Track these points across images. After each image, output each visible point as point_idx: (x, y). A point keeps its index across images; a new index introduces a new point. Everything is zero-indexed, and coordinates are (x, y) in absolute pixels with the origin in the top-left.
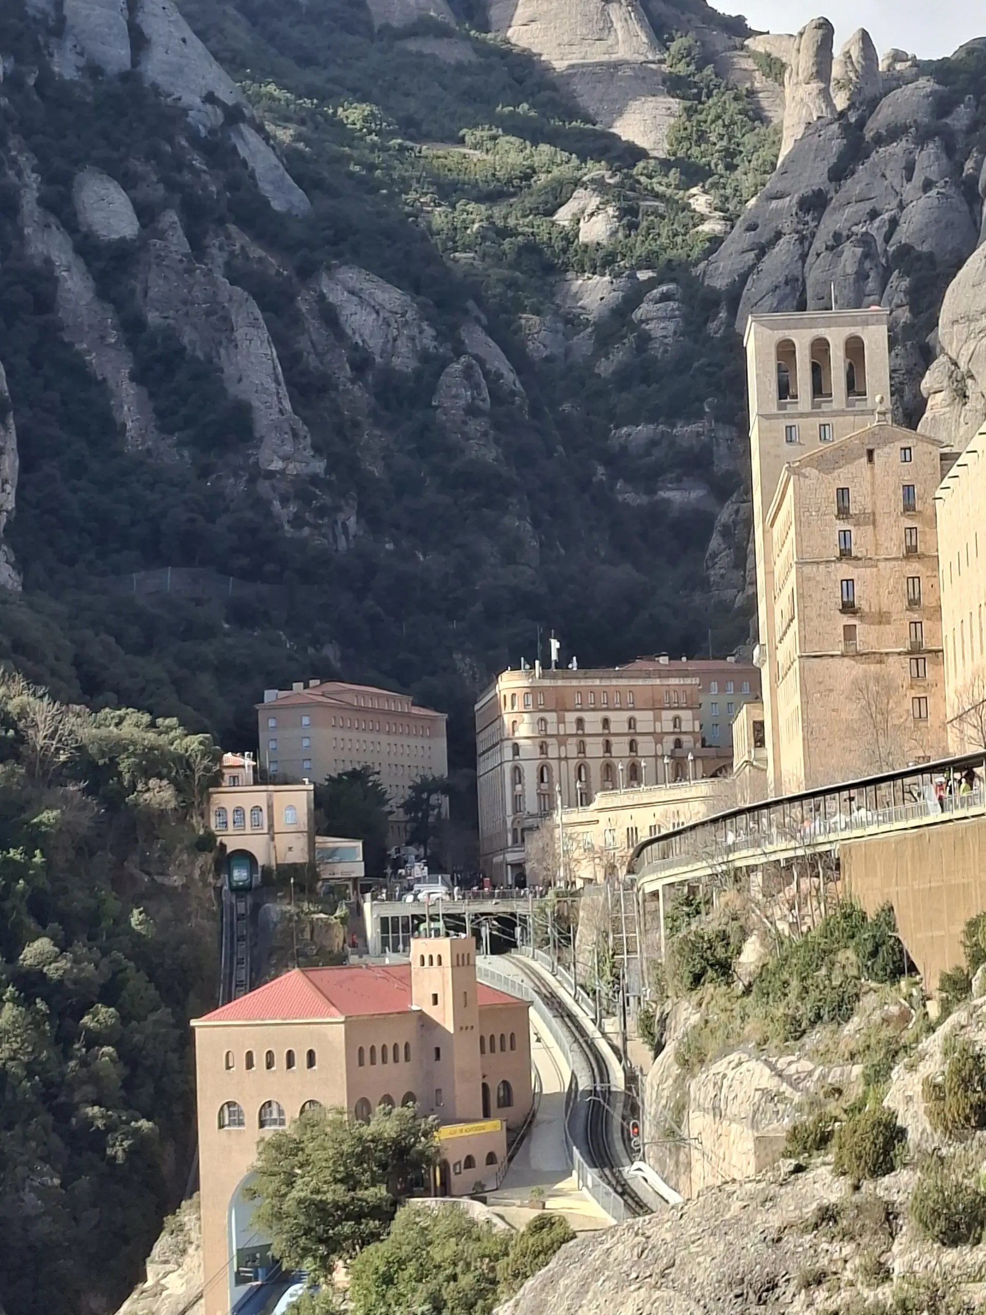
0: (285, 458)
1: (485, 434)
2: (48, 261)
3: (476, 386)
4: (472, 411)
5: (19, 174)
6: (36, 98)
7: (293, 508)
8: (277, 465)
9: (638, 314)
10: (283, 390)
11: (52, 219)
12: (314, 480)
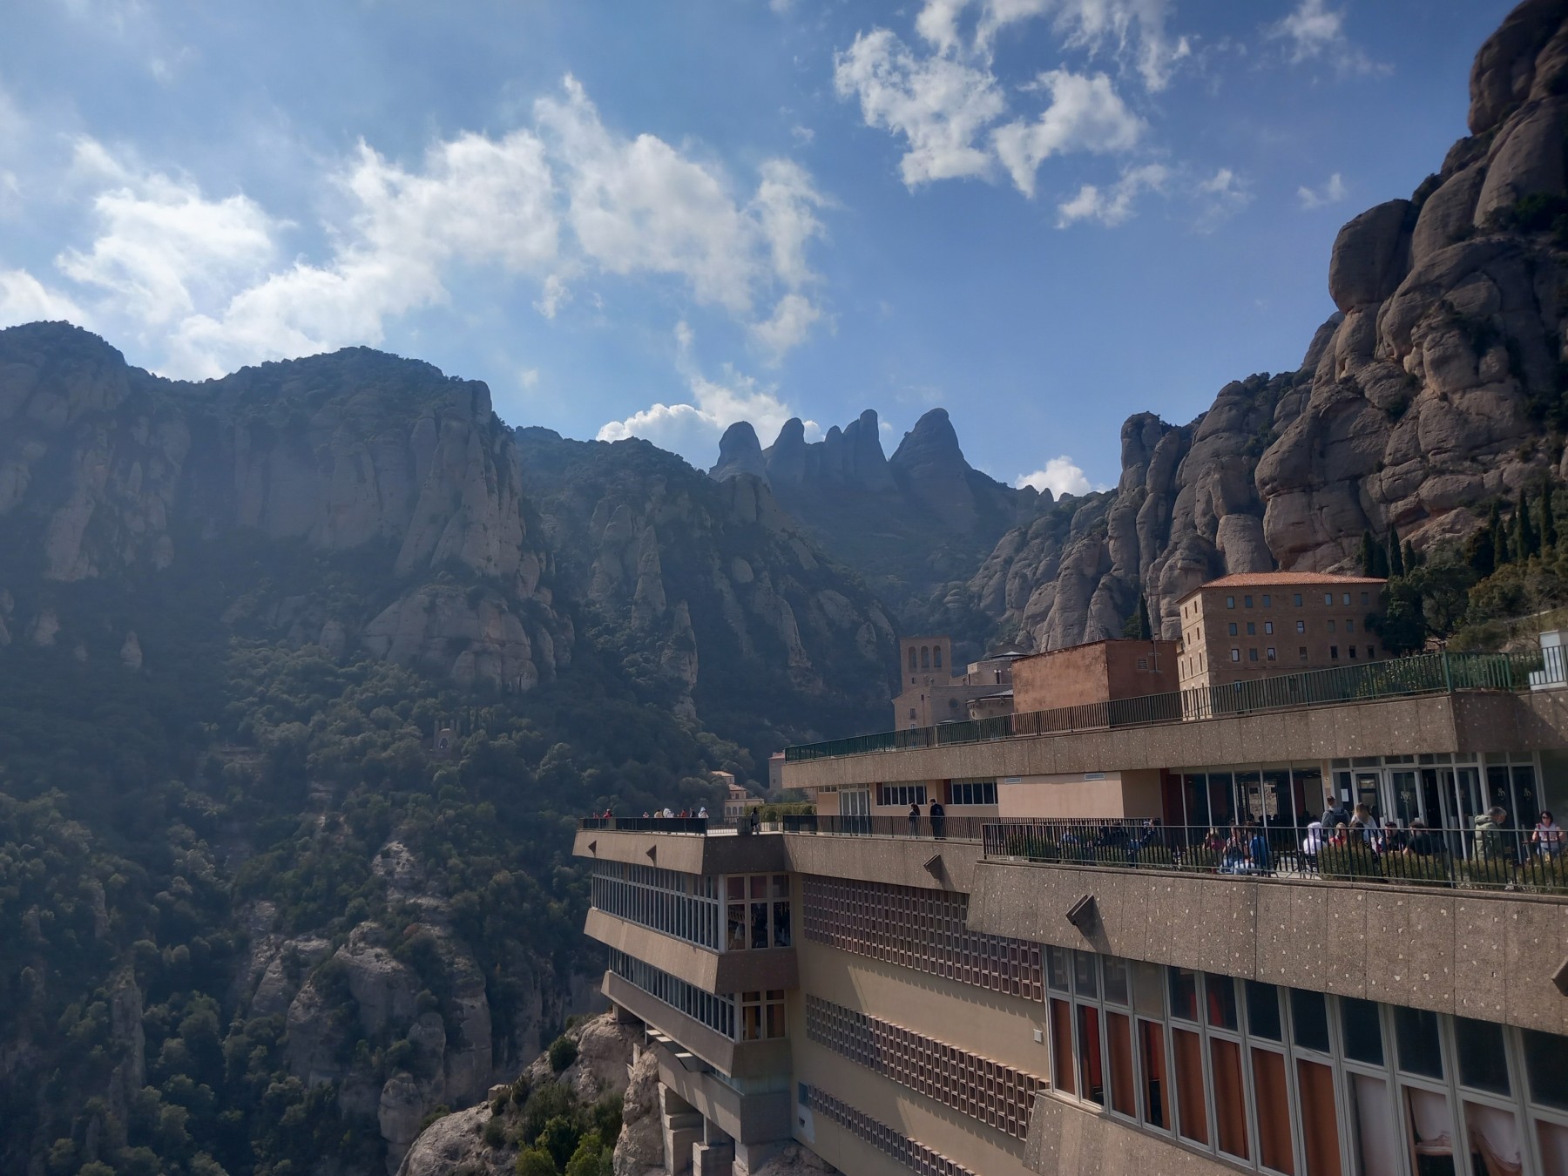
0: (796, 662)
1: (873, 651)
2: (721, 590)
3: (871, 633)
4: (869, 642)
5: (713, 560)
6: (722, 532)
7: (799, 680)
8: (794, 664)
9: (946, 600)
10: (798, 637)
11: (724, 575)
12: (807, 669)
